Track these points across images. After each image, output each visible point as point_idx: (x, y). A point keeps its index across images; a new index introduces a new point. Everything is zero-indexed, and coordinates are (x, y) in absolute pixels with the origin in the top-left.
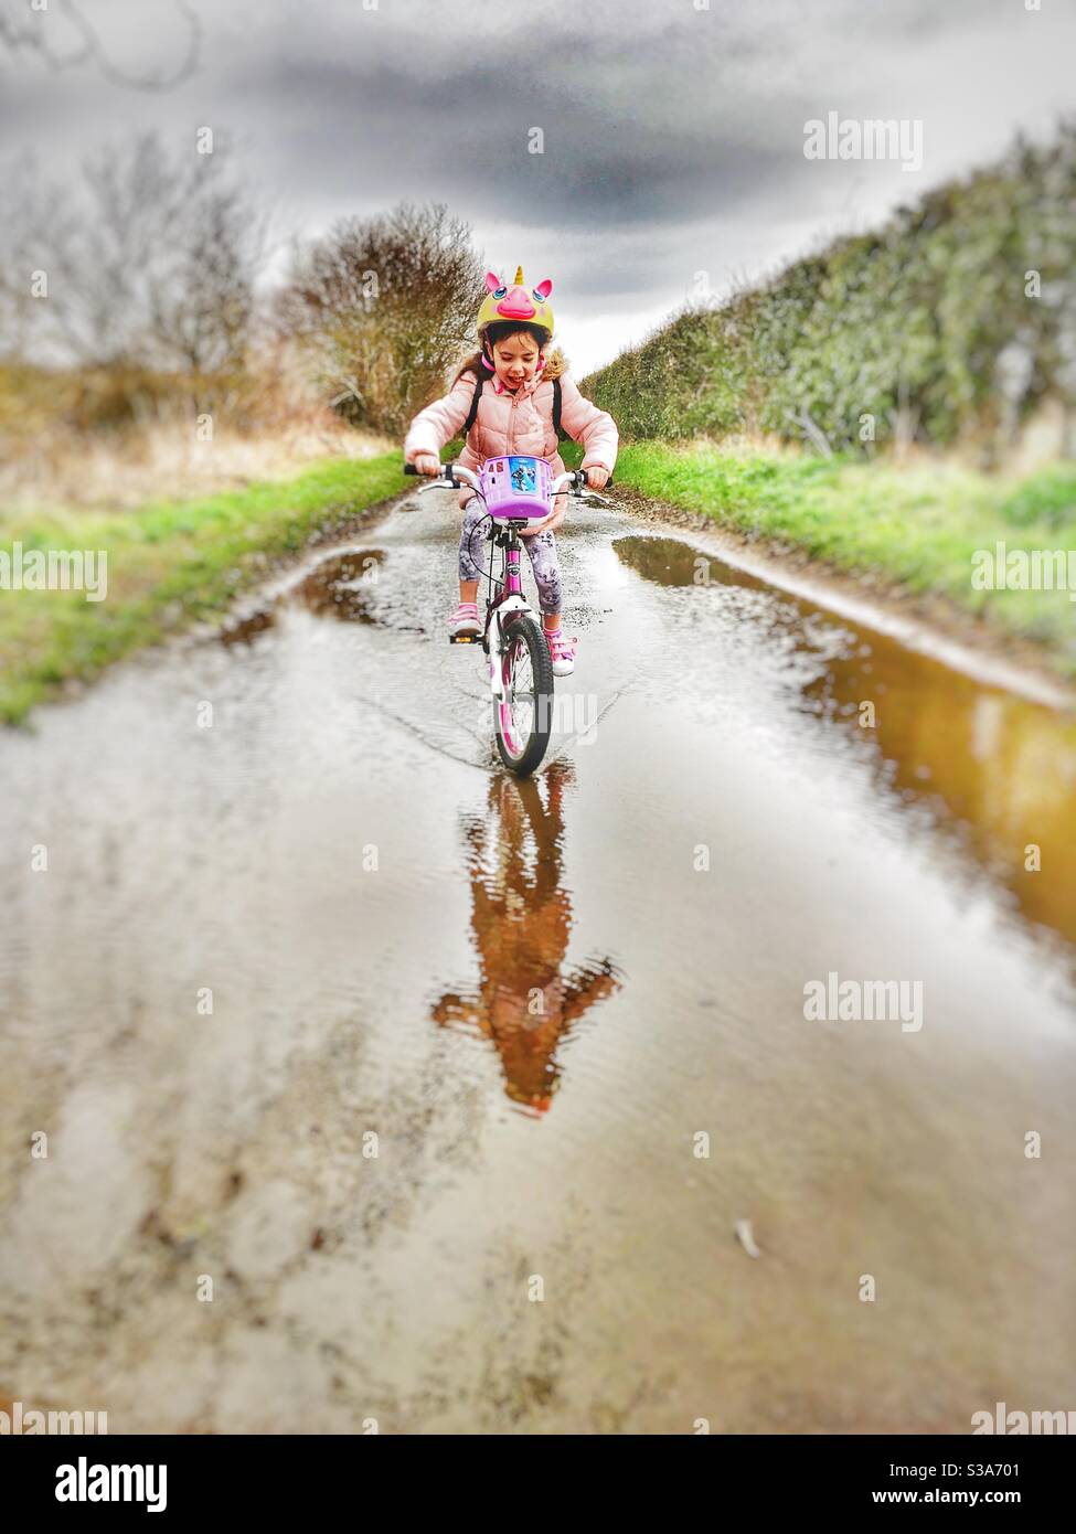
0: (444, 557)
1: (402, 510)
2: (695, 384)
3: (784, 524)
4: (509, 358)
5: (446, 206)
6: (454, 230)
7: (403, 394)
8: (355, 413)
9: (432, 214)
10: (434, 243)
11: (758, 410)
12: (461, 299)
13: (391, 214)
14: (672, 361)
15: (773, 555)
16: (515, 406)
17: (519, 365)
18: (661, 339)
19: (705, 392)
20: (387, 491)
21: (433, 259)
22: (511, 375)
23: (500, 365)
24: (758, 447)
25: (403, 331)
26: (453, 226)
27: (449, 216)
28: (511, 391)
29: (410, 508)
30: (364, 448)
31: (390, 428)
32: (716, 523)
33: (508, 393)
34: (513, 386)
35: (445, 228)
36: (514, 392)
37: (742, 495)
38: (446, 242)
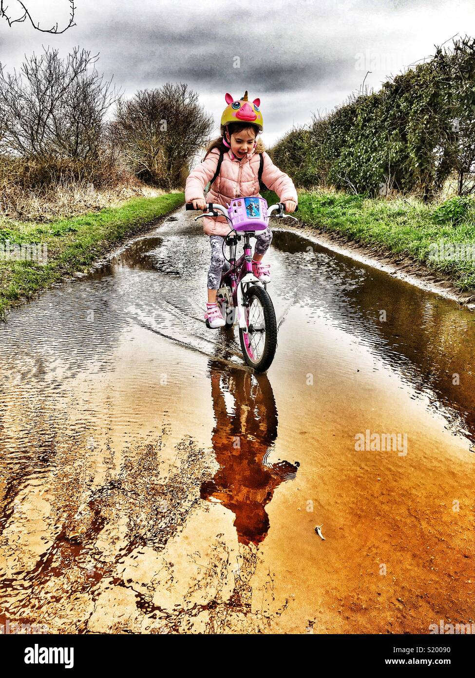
0: (188, 241)
1: (169, 220)
2: (298, 164)
3: (337, 224)
4: (240, 141)
5: (187, 85)
6: (191, 96)
7: (169, 169)
8: (147, 178)
9: (181, 88)
10: (182, 102)
11: (326, 175)
12: (194, 126)
13: (162, 88)
14: (287, 154)
15: (332, 239)
16: (241, 167)
17: (246, 146)
18: (283, 144)
19: (302, 167)
20: (162, 212)
21: (181, 108)
22: (241, 151)
23: (234, 145)
24: (326, 191)
25: (168, 141)
26: (190, 94)
27: (188, 90)
28: (239, 159)
29: (173, 219)
30: (152, 193)
31: (163, 184)
32: (308, 225)
33: (237, 160)
34: (240, 157)
35: (187, 95)
36: (240, 160)
37: (319, 212)
38: (187, 101)
